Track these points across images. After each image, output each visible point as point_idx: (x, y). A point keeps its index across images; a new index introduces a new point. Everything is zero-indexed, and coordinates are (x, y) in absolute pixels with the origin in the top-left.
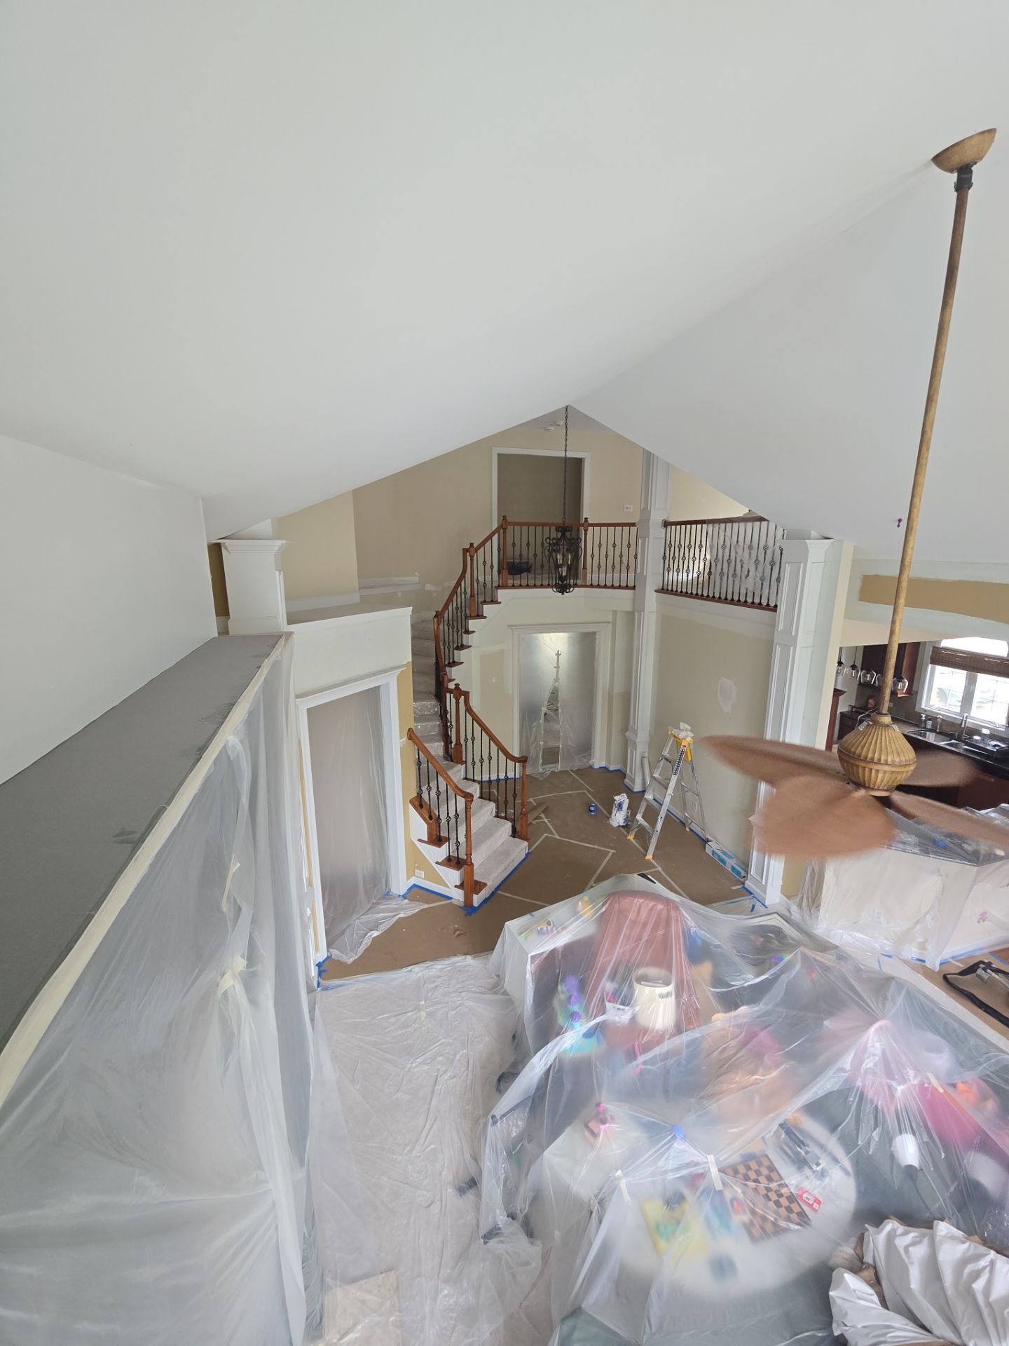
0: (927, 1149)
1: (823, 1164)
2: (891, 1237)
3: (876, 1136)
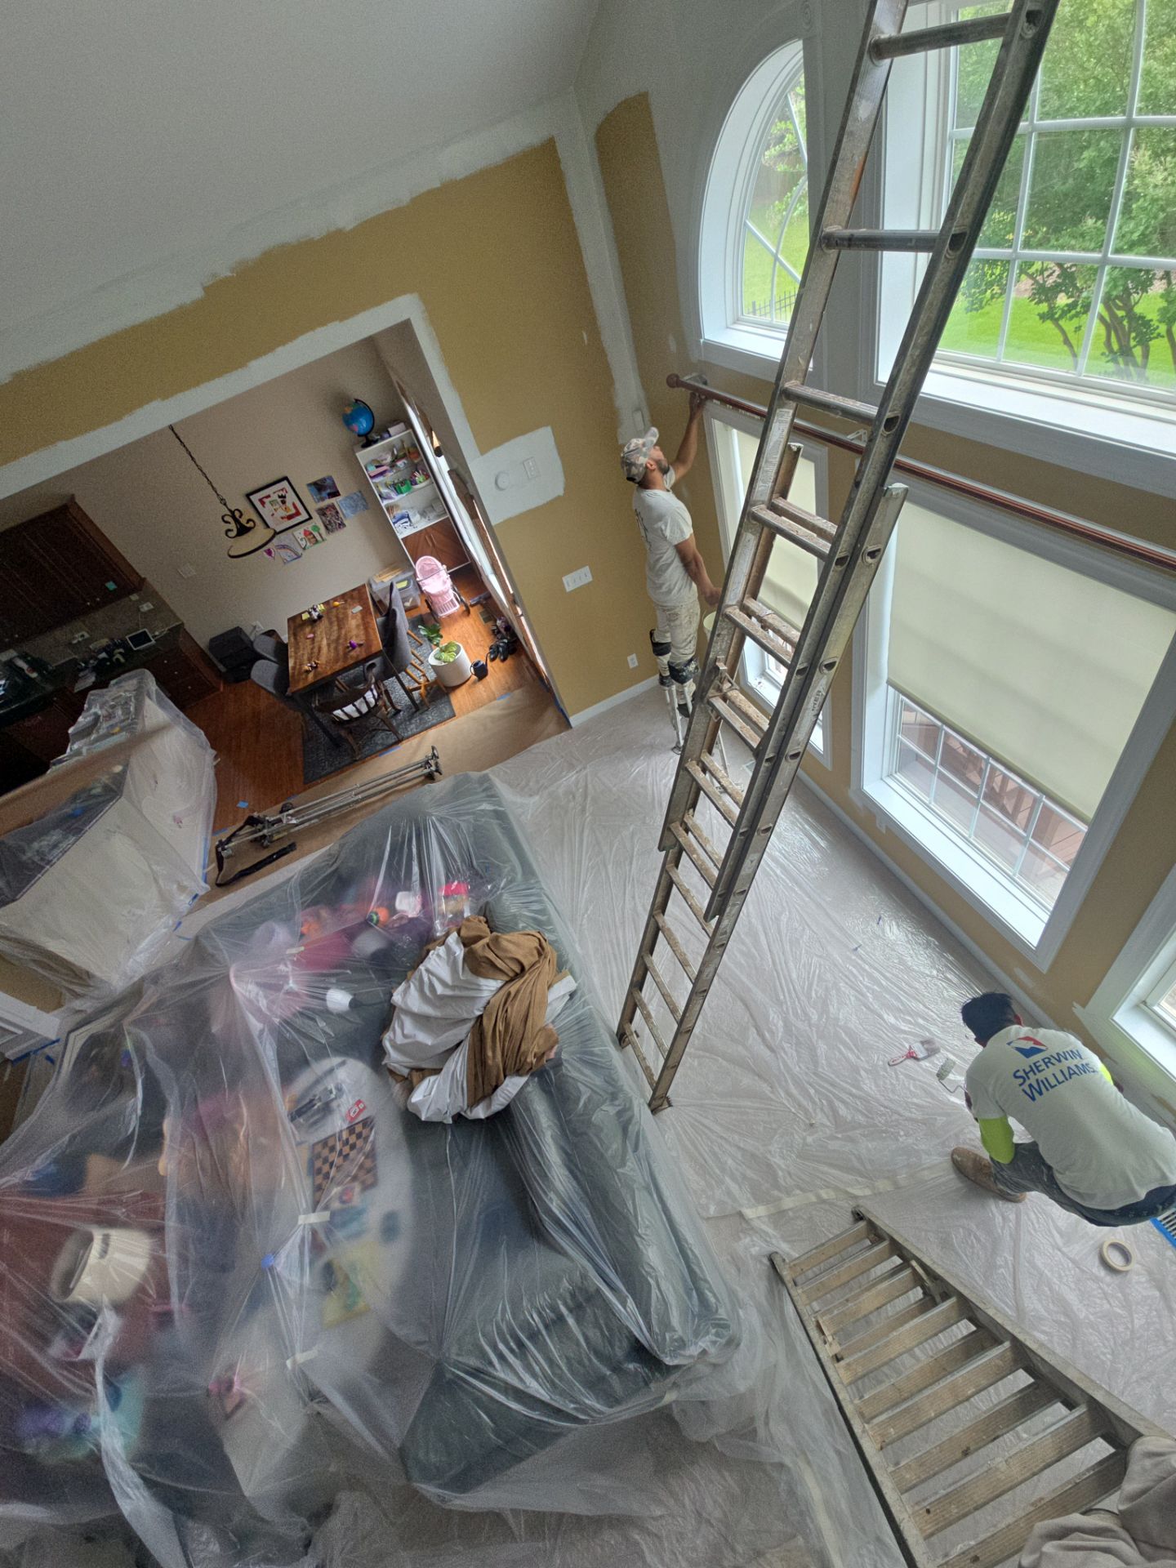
0: (343, 983)
1: (332, 1086)
2: (395, 1046)
3: (322, 1024)
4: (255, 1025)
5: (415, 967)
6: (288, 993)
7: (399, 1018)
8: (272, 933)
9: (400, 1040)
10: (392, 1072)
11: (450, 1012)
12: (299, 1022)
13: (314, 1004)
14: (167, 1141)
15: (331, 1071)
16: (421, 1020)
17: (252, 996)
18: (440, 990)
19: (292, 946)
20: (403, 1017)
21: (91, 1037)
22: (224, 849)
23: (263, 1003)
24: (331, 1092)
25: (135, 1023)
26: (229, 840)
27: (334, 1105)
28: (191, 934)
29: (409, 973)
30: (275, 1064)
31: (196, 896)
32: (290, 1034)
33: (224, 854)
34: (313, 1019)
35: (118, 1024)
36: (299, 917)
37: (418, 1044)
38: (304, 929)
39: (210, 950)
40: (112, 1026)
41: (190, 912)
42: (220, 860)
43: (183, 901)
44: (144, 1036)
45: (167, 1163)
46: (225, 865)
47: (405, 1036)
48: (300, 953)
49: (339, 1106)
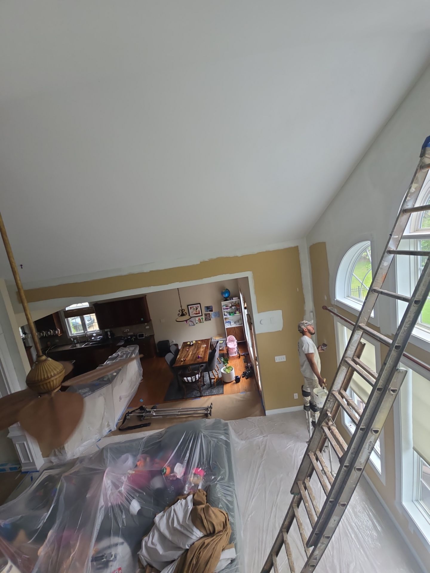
0: (141, 499)
1: (113, 553)
2: (147, 548)
3: (124, 517)
4: (102, 503)
5: (170, 506)
6: (120, 492)
7: (154, 530)
8: (127, 459)
9: (149, 544)
10: (139, 561)
11: (176, 540)
12: (117, 510)
13: (125, 503)
14: (47, 541)
15: (116, 545)
16: (162, 536)
17: (107, 487)
18: (176, 524)
19: (131, 469)
20: (155, 531)
21: (49, 476)
22: (128, 415)
23: (109, 492)
24: (112, 556)
25: (66, 477)
26: (131, 413)
27: (110, 564)
28: (101, 447)
29: (166, 508)
30: (98, 528)
31: (111, 430)
32: (111, 515)
33: (128, 417)
34: (122, 512)
35: (60, 475)
36: (139, 457)
37: (156, 550)
38: (138, 463)
39: (105, 457)
40: (58, 474)
41: (106, 436)
42: (125, 419)
43: (106, 431)
44: (65, 485)
45: (42, 551)
46: (125, 423)
47: (152, 543)
48: (132, 474)
49: (112, 566)
